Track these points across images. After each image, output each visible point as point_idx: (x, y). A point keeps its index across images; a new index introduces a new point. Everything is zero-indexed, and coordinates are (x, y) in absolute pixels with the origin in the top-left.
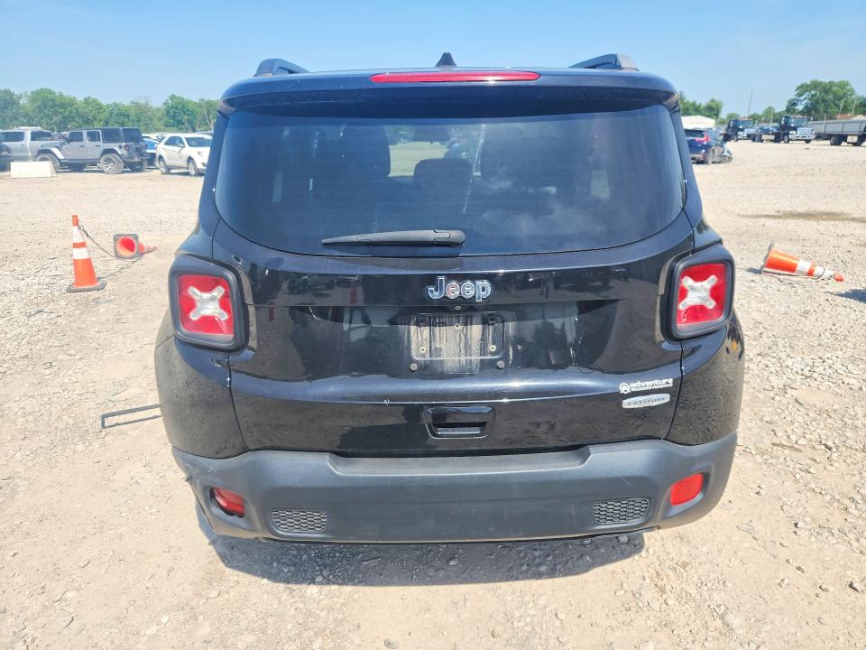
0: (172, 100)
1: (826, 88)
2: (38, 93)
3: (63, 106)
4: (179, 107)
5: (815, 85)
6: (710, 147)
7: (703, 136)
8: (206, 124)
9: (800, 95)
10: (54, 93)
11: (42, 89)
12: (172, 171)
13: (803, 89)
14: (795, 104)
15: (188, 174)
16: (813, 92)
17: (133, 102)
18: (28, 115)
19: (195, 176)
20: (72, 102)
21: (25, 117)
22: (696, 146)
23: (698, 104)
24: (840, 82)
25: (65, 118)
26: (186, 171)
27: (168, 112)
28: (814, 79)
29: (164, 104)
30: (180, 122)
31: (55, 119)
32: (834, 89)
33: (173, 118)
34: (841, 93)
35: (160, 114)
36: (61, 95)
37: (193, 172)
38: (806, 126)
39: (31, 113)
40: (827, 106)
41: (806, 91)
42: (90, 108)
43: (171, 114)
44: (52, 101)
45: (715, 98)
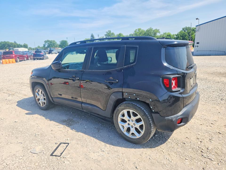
1: (51, 42)
5: (48, 41)
6: (44, 55)
7: (41, 53)
9: (46, 43)
13: (46, 42)
14: (45, 45)
16: (48, 43)
22: (40, 55)
23: (21, 44)
24: (53, 41)
28: (48, 40)
32: (52, 42)
34: (54, 43)
38: (55, 50)
40: (52, 46)
41: (47, 42)
45: (25, 43)
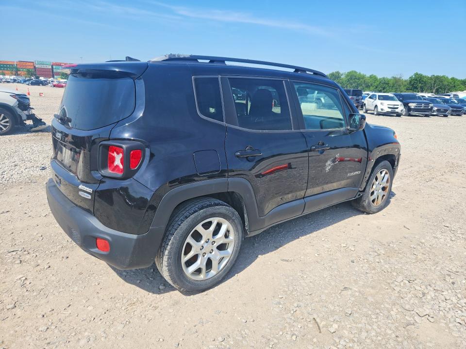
0: (415, 76)
2: (349, 73)
3: (359, 79)
4: (418, 79)
8: (431, 89)
10: (357, 73)
11: (352, 71)
12: (368, 112)
15: (373, 114)
17: (393, 77)
18: (343, 83)
19: (376, 115)
20: (363, 77)
21: (341, 84)
25: (358, 84)
26: (373, 112)
27: (411, 82)
29: (410, 78)
30: (416, 88)
31: (354, 85)
33: (413, 85)
35: (406, 83)
36: (360, 73)
37: (375, 113)
39: (344, 82)
42: (371, 80)
43: (412, 83)
44: (355, 76)
